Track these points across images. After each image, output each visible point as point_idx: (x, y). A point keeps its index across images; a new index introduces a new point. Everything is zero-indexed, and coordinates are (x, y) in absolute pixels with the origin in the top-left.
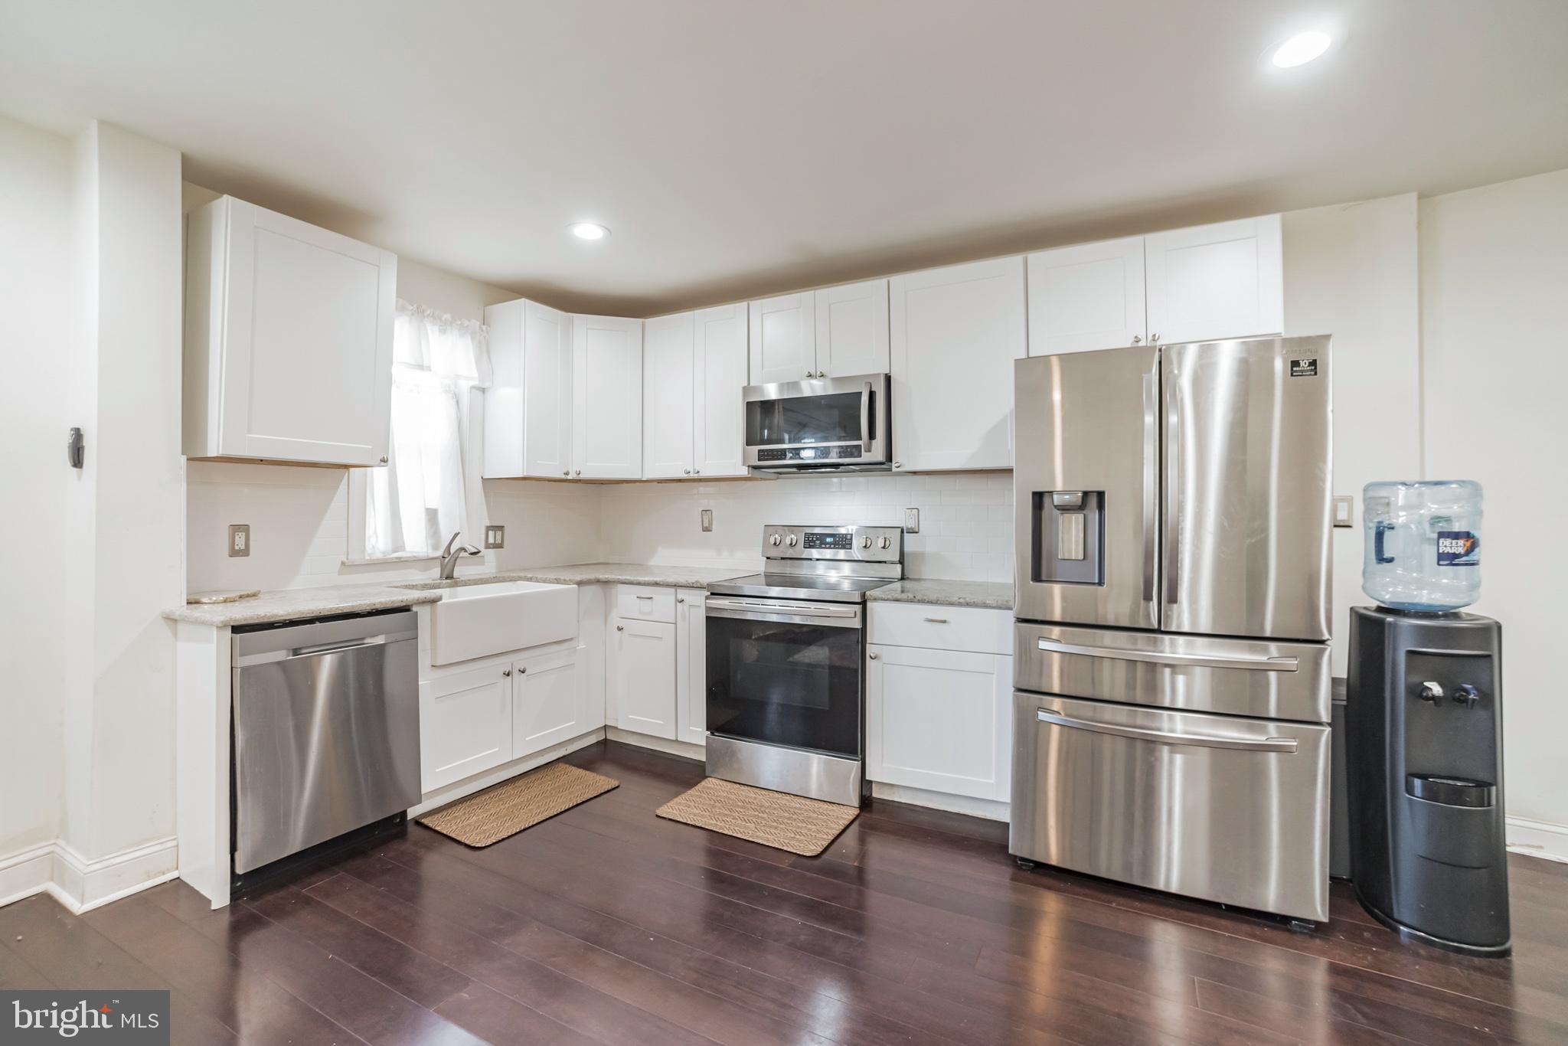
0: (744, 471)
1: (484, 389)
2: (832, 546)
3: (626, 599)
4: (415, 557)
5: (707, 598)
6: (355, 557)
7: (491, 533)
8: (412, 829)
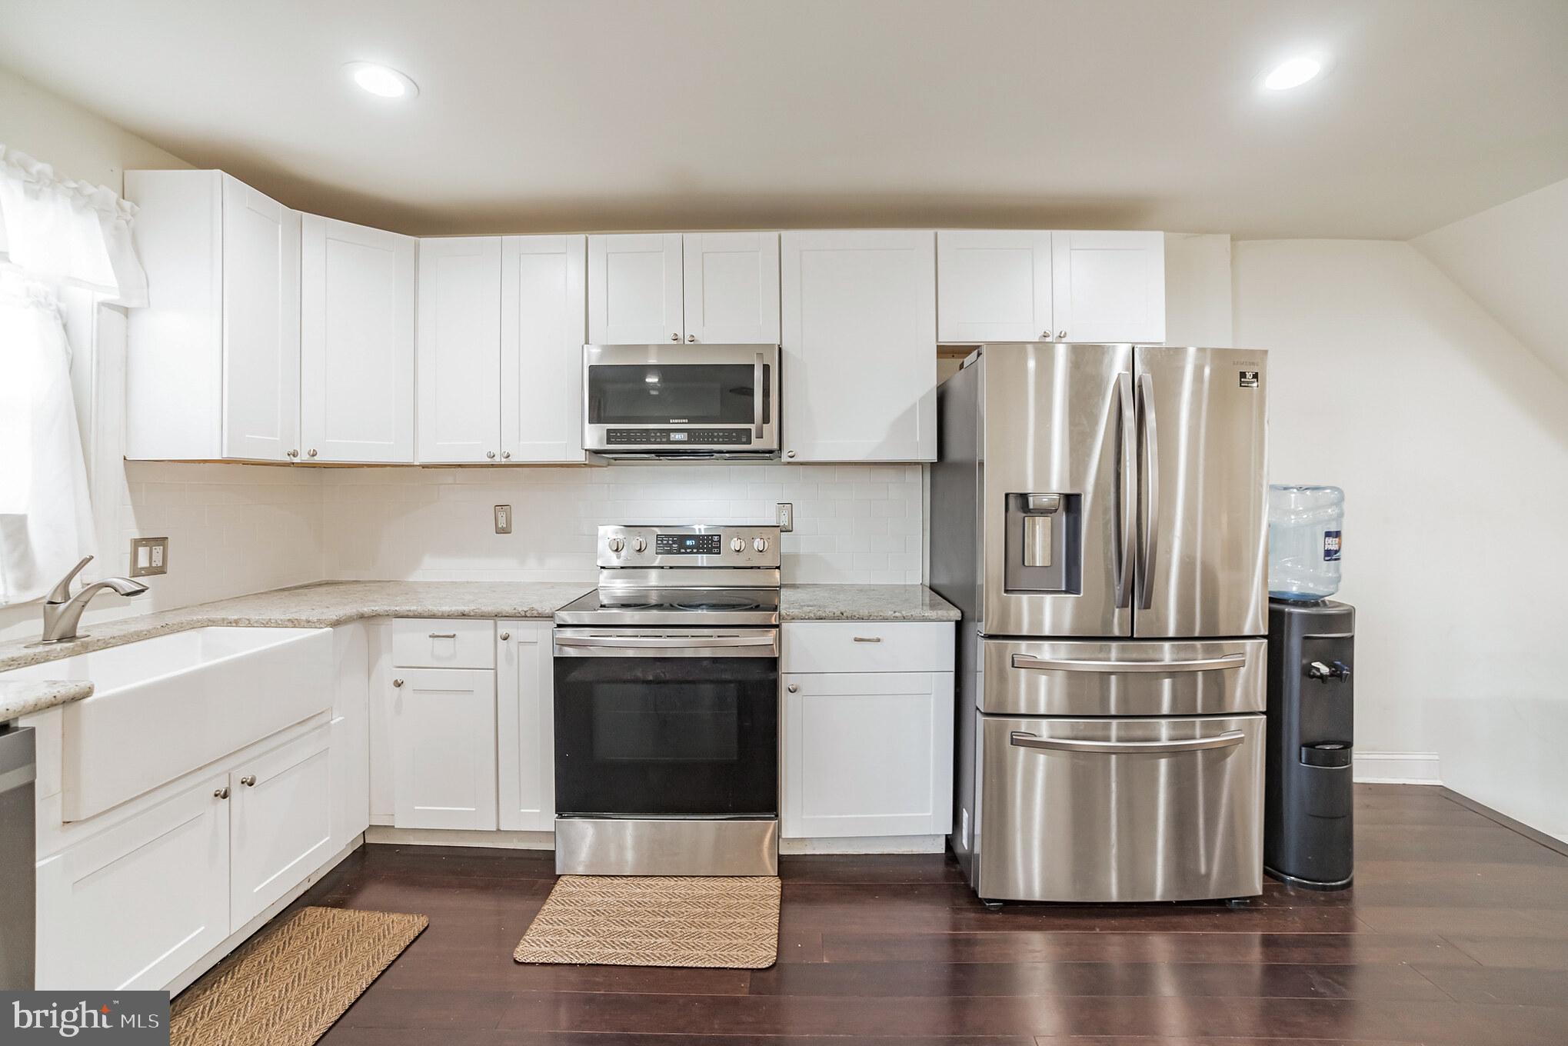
0: (580, 457)
1: (127, 308)
2: (695, 551)
3: (406, 639)
5: (551, 631)
7: (143, 552)
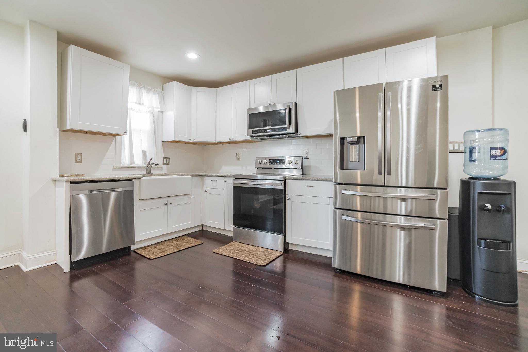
0: (248, 138)
1: (162, 112)
2: (279, 163)
3: (208, 181)
4: (138, 166)
5: (233, 180)
6: (118, 165)
7: (165, 160)
8: (132, 254)
